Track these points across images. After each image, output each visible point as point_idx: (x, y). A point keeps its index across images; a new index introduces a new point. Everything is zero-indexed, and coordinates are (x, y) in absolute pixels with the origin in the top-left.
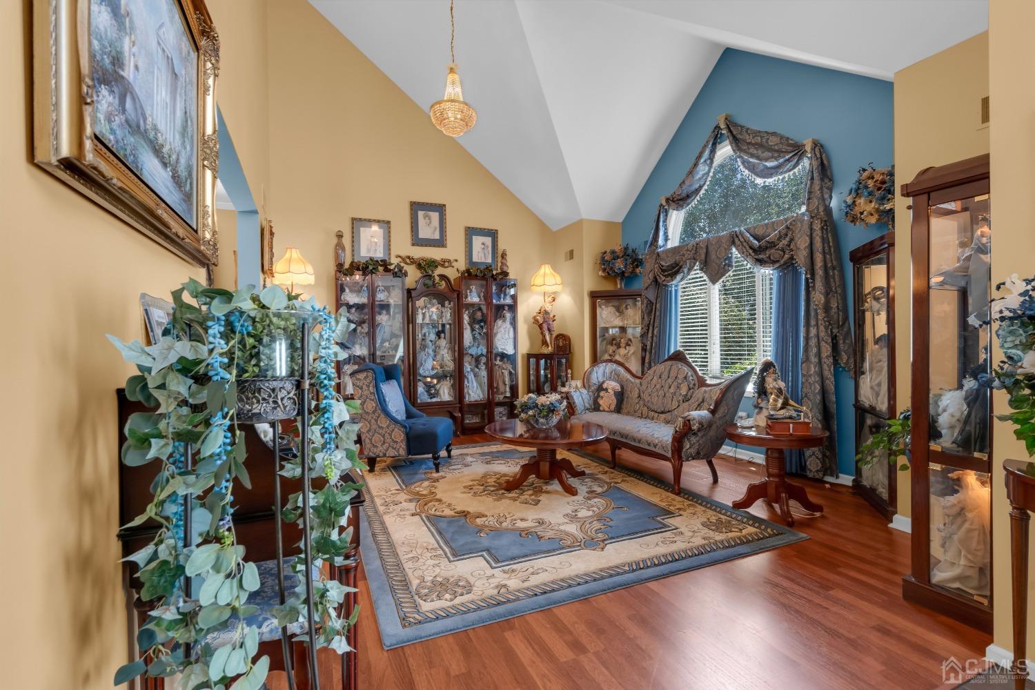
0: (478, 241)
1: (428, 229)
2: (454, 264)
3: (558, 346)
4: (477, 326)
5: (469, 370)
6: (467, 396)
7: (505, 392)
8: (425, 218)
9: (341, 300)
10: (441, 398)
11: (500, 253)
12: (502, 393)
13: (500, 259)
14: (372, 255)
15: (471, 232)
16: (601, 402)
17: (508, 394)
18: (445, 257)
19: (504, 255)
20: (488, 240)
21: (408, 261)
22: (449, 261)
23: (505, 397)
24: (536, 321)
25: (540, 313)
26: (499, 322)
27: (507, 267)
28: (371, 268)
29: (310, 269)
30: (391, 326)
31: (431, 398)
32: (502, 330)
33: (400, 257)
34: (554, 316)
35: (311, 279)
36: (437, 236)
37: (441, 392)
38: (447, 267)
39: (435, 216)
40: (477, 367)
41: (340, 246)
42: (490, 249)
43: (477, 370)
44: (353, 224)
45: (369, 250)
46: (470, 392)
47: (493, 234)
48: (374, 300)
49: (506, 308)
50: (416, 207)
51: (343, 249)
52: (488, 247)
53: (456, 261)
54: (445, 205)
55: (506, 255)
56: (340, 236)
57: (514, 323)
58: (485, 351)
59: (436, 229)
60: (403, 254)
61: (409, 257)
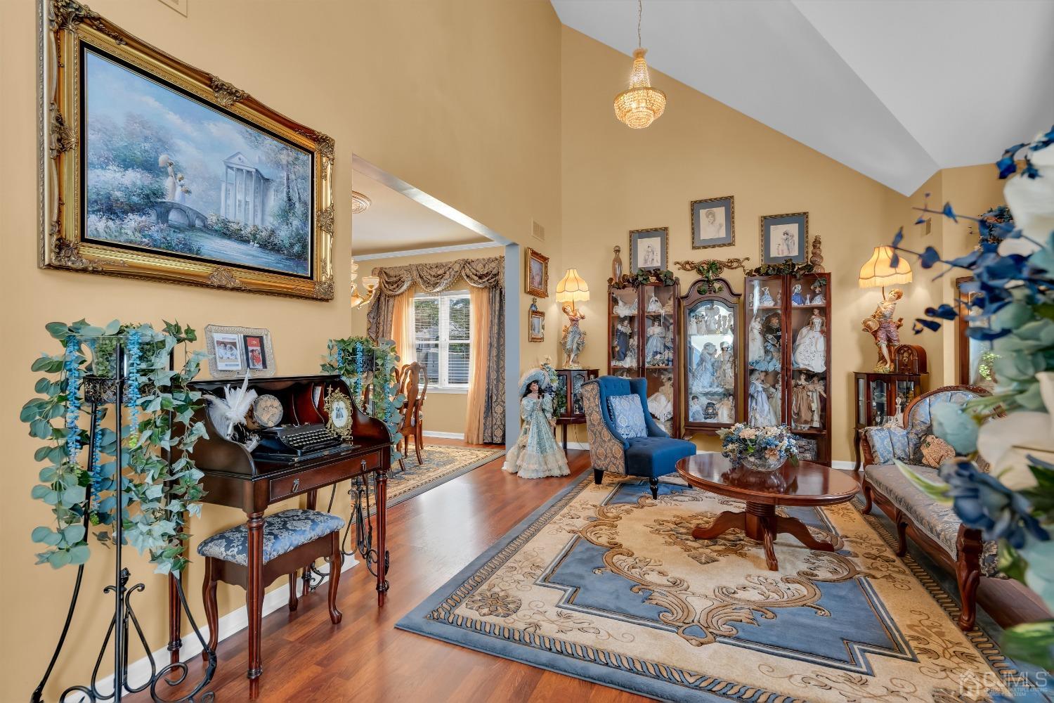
0: (777, 232)
1: (712, 227)
2: (745, 263)
3: (901, 363)
4: (770, 336)
5: (760, 389)
6: (753, 421)
7: (812, 420)
8: (707, 217)
9: (613, 313)
10: (718, 419)
11: (811, 240)
12: (806, 422)
13: (811, 249)
14: (649, 265)
15: (768, 222)
16: (925, 451)
17: (816, 424)
18: (732, 257)
19: (817, 243)
20: (793, 228)
21: (688, 267)
22: (738, 261)
23: (811, 427)
24: (867, 328)
25: (874, 317)
26: (804, 330)
27: (822, 258)
28: (640, 279)
29: (584, 286)
30: (664, 337)
31: (705, 418)
32: (807, 341)
33: (678, 263)
34: (900, 320)
35: (586, 296)
36: (723, 234)
37: (720, 413)
38: (736, 268)
39: (720, 212)
40: (774, 387)
41: (618, 261)
42: (796, 239)
43: (772, 390)
44: (630, 236)
45: (646, 261)
46: (758, 416)
47: (801, 219)
48: (643, 312)
49: (816, 312)
50: (696, 206)
51: (620, 263)
52: (793, 236)
53: (748, 259)
54: (732, 197)
55: (820, 243)
56: (617, 251)
57: (827, 333)
58: (779, 367)
59: (721, 226)
60: (683, 260)
61: (687, 263)
